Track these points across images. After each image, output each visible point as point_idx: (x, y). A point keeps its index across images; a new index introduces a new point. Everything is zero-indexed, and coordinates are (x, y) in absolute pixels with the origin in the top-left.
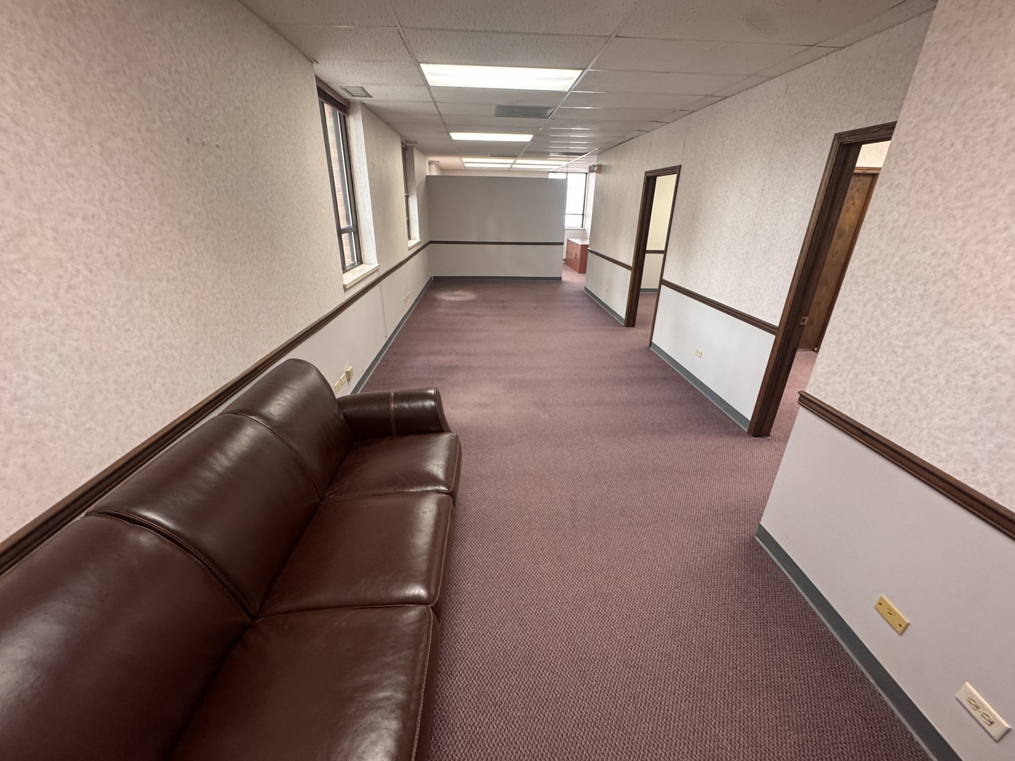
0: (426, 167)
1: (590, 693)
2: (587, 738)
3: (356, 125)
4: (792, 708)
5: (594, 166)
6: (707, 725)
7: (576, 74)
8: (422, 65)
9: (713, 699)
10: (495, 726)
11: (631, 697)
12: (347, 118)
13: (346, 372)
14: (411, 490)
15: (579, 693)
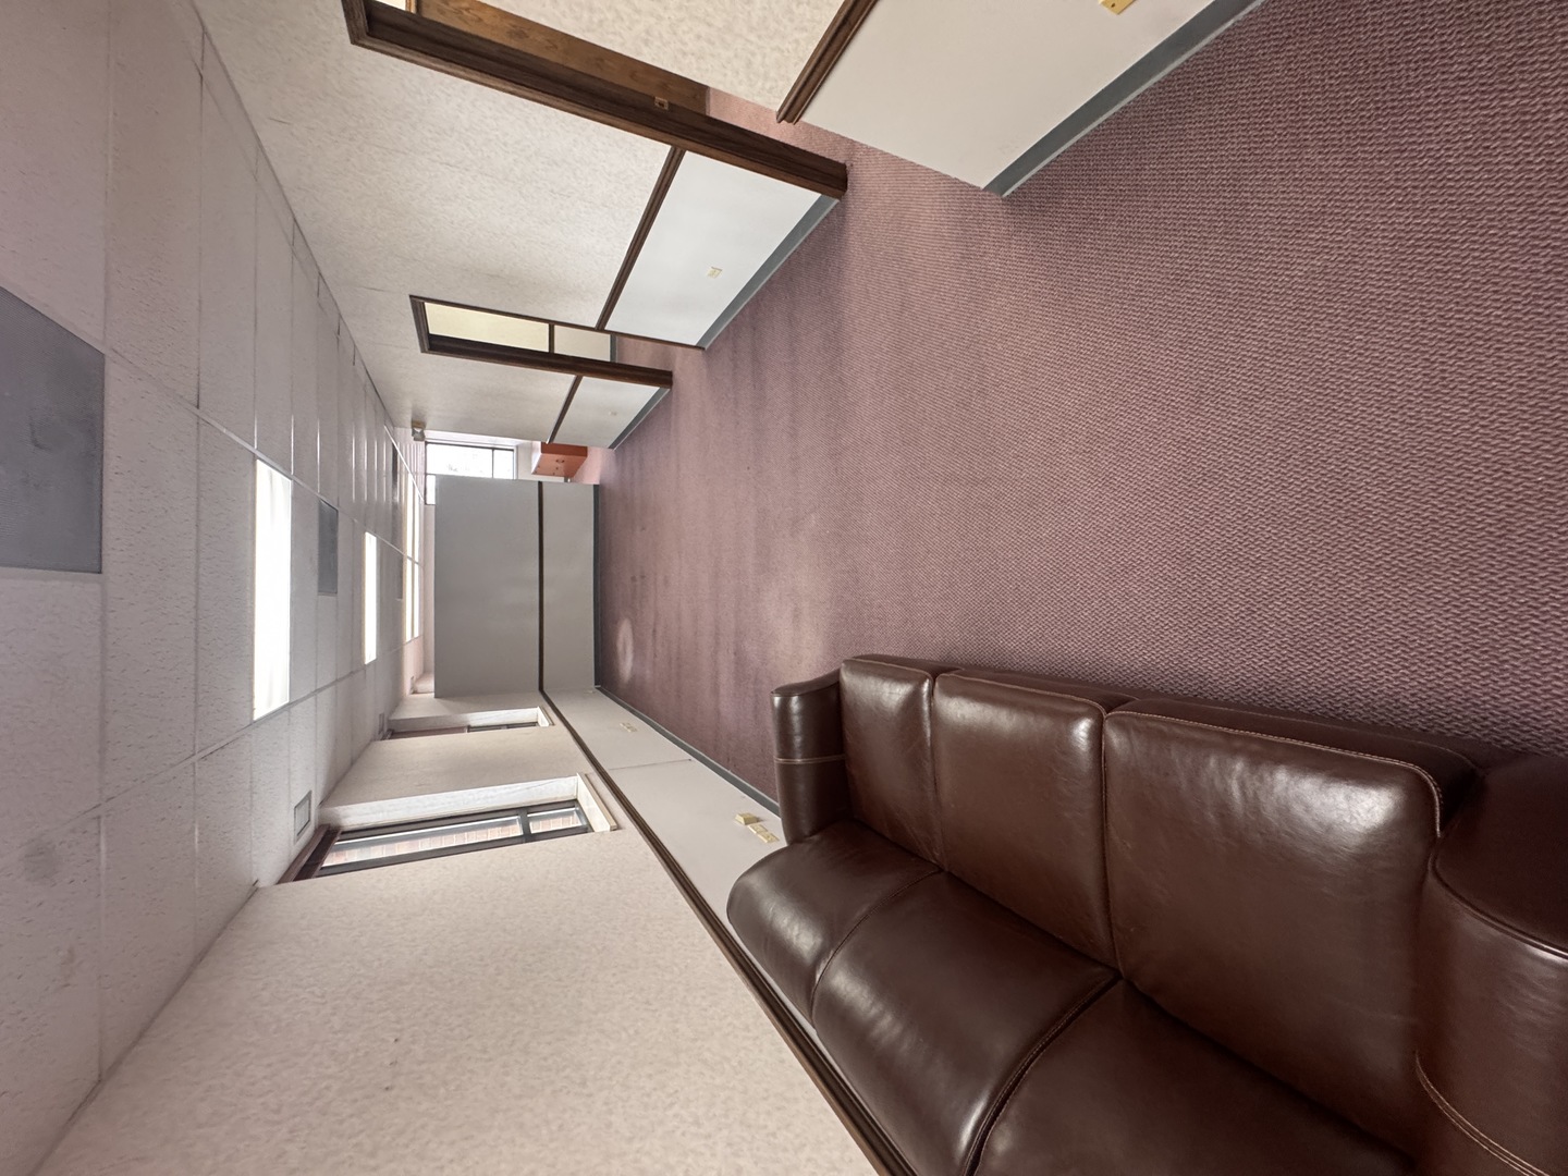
0: (422, 700)
1: (1237, 466)
2: (1304, 475)
3: (354, 814)
4: (1268, 154)
5: (414, 432)
6: (1290, 288)
7: (262, 469)
8: (255, 718)
9: (1251, 278)
10: (1283, 613)
11: (1245, 405)
12: (346, 829)
13: (746, 824)
14: (929, 735)
15: (1236, 485)
